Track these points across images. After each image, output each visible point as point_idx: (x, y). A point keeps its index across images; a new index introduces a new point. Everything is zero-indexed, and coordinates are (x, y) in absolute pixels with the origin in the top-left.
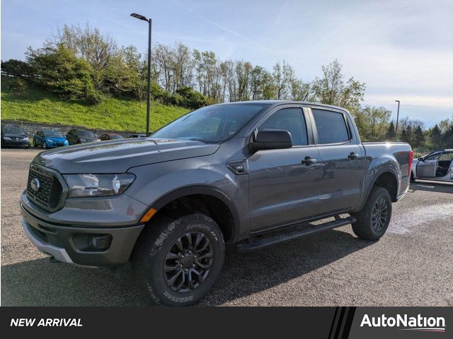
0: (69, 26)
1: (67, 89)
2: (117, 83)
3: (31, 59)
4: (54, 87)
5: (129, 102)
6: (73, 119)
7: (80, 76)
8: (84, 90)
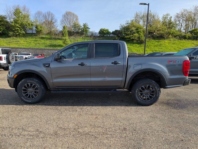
0: (138, 12)
1: (132, 38)
2: (155, 32)
3: (121, 29)
4: (127, 38)
5: (160, 40)
6: (132, 50)
7: (138, 32)
8: (139, 38)
